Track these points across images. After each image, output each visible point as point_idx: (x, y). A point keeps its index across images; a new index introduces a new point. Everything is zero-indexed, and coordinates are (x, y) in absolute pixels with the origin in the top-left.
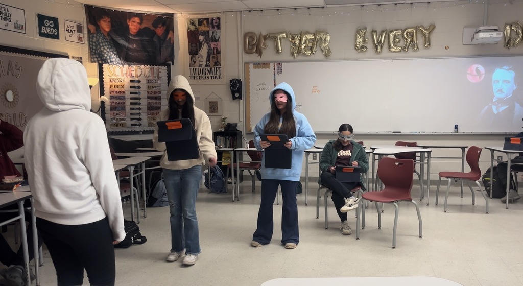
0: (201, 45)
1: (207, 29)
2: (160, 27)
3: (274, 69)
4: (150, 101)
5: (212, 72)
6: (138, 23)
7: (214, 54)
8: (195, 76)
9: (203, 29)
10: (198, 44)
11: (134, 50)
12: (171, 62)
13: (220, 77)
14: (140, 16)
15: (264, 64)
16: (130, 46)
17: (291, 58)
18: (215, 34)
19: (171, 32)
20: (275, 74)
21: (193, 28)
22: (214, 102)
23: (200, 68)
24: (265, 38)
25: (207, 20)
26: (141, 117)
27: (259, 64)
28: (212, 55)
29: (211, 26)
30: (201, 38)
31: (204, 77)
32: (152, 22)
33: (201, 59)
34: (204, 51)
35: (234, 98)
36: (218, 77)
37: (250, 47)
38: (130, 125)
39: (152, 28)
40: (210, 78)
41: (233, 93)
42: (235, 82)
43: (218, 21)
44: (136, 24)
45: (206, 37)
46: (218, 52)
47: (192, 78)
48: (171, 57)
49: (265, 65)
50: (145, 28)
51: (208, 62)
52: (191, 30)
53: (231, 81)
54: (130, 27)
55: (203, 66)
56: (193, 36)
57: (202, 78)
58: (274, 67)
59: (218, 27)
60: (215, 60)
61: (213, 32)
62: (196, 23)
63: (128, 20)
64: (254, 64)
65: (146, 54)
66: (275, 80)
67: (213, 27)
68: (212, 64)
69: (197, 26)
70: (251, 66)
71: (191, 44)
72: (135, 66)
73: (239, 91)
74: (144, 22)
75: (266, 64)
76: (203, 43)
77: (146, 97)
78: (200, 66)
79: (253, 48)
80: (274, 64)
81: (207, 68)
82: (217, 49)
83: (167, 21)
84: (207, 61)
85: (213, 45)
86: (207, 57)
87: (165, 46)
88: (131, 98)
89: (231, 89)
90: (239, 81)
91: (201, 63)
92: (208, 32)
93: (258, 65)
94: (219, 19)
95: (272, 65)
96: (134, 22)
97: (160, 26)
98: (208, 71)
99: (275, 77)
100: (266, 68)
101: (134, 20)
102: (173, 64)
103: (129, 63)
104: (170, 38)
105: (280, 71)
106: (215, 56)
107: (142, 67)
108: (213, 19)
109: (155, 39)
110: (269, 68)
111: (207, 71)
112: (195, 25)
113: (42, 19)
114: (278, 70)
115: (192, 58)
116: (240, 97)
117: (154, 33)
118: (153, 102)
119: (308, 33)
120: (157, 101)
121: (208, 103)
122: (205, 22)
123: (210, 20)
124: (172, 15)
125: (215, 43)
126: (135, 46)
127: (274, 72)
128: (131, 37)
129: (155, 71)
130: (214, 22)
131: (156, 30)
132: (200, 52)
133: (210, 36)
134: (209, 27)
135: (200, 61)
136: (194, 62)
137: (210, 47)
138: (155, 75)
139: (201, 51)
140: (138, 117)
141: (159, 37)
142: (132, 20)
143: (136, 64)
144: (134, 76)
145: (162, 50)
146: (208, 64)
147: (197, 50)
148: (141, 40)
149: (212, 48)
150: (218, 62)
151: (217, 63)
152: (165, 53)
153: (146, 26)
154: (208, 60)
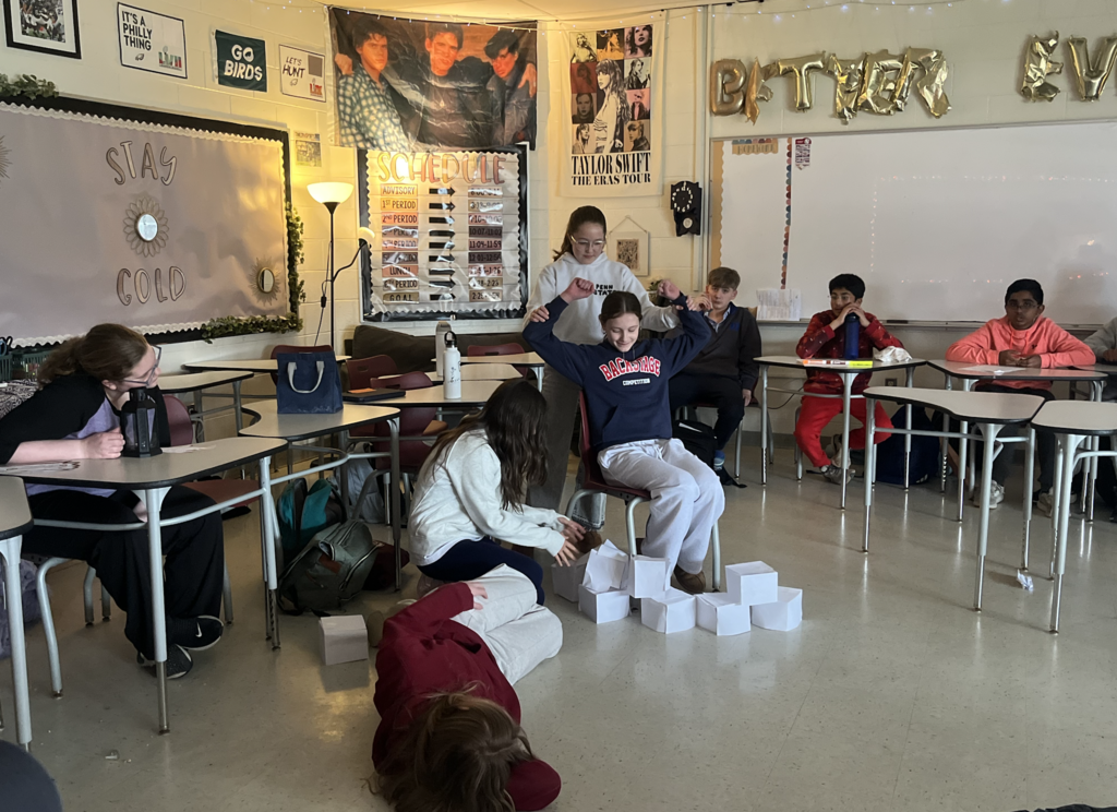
0: (601, 95)
1: (618, 56)
2: (504, 56)
3: (789, 155)
4: (476, 239)
5: (627, 165)
6: (452, 47)
7: (633, 119)
8: (585, 175)
9: (607, 56)
10: (594, 95)
11: (441, 115)
12: (527, 143)
13: (647, 178)
14: (457, 29)
15: (762, 141)
16: (432, 105)
17: (836, 124)
18: (637, 69)
19: (529, 66)
20: (789, 168)
21: (583, 55)
22: (629, 242)
23: (597, 156)
24: (768, 72)
25: (620, 32)
26: (454, 278)
27: (749, 141)
28: (630, 123)
29: (627, 47)
30: (603, 80)
31: (607, 180)
32: (486, 44)
33: (602, 134)
34: (608, 113)
35: (680, 231)
36: (642, 178)
37: (726, 98)
38: (429, 298)
39: (485, 59)
40: (622, 180)
41: (679, 218)
42: (683, 189)
43: (646, 33)
44: (446, 49)
45: (615, 76)
46: (645, 115)
47: (577, 180)
48: (529, 130)
49: (765, 143)
50: (469, 59)
51: (618, 141)
52: (578, 61)
53: (674, 188)
54: (432, 57)
55: (606, 152)
56: (583, 76)
57: (603, 181)
58: (790, 147)
59: (647, 49)
60: (636, 134)
61: (633, 64)
62: (593, 42)
63: (427, 41)
64: (735, 142)
65: (471, 122)
66: (789, 182)
67: (634, 51)
68: (629, 144)
69: (594, 48)
70: (728, 146)
71: (579, 95)
72: (441, 154)
73: (695, 213)
74: (465, 43)
75: (768, 141)
76: (607, 92)
77: (467, 230)
78: (598, 150)
79: (732, 100)
80: (789, 141)
81: (614, 155)
82: (641, 106)
83: (519, 42)
84: (615, 138)
85: (631, 96)
86: (617, 126)
87: (514, 102)
88: (432, 233)
89: (672, 207)
90: (694, 187)
91: (600, 144)
92: (621, 63)
93: (744, 144)
94: (649, 28)
95: (783, 144)
96: (442, 45)
97: (504, 52)
98: (619, 163)
99: (789, 175)
100: (766, 151)
101: (442, 41)
102: (532, 147)
103: (428, 146)
104: (527, 82)
105: (804, 158)
106: (637, 124)
107: (459, 155)
108: (633, 29)
109: (491, 87)
110: (775, 152)
111: (614, 164)
112: (589, 48)
113: (225, 42)
114: (798, 156)
115: (578, 131)
116: (695, 230)
117: (488, 71)
118: (482, 243)
119: (884, 54)
120: (493, 240)
121: (616, 244)
122: (614, 39)
123: (626, 33)
124: (533, 24)
125: (638, 92)
126: (442, 104)
127: (789, 161)
128: (433, 82)
129: (490, 164)
130: (637, 36)
131: (493, 64)
132: (599, 116)
133: (626, 75)
134: (624, 52)
135: (598, 139)
136: (584, 141)
137: (623, 101)
138: (490, 175)
139: (600, 112)
140: (447, 278)
141: (500, 82)
142: (437, 39)
143: (445, 147)
144: (439, 179)
145: (507, 112)
146: (617, 146)
147: (592, 109)
148: (459, 90)
149: (630, 105)
150: (642, 139)
151: (641, 144)
152: (514, 119)
153: (470, 53)
154: (619, 135)
